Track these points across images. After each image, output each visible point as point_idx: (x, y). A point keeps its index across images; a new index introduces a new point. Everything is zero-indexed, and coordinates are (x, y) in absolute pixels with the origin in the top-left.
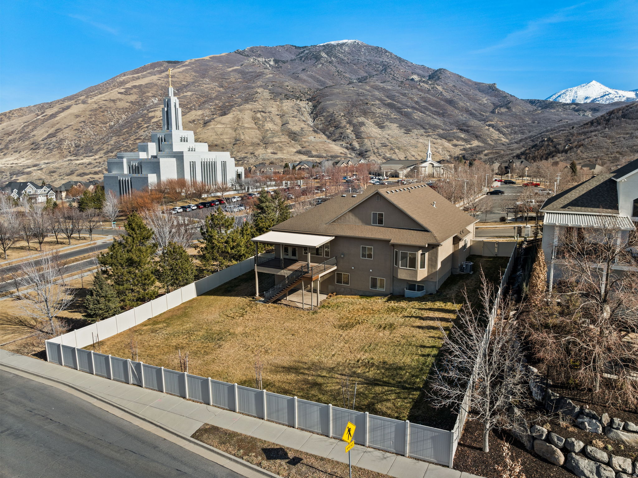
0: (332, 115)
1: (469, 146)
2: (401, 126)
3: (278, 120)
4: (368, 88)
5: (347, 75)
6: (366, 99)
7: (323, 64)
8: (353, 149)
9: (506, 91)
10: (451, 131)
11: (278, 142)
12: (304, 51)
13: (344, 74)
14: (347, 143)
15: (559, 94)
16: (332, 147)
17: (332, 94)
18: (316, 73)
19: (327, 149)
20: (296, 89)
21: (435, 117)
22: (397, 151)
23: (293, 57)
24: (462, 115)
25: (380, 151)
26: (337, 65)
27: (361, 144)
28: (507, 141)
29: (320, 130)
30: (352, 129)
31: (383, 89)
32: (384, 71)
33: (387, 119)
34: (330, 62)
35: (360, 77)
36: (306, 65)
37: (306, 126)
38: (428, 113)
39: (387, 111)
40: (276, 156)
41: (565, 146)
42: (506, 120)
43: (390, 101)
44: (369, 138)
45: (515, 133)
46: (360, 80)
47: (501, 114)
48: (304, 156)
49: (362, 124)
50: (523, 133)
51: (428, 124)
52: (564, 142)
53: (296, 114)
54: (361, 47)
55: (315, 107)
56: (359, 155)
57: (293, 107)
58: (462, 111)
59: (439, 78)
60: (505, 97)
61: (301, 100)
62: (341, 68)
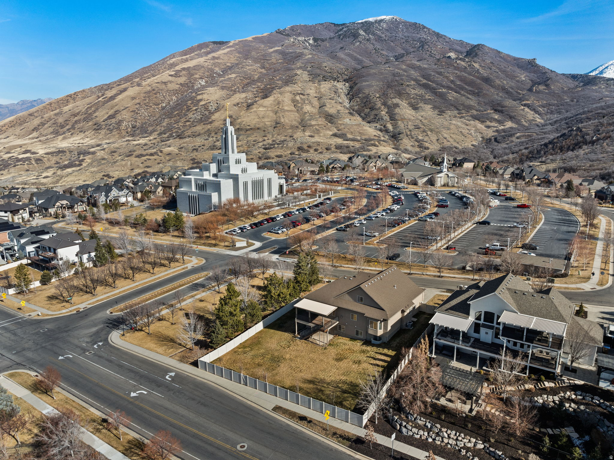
0: (367, 97)
1: (502, 127)
2: (435, 108)
3: (316, 103)
4: (404, 67)
5: (384, 52)
6: (402, 80)
7: (361, 42)
8: (387, 131)
9: (547, 67)
10: (485, 112)
11: (316, 125)
12: (343, 28)
13: (382, 52)
14: (381, 125)
16: (366, 130)
17: (369, 75)
18: (353, 51)
19: (361, 131)
20: (333, 69)
21: (470, 96)
22: (429, 133)
23: (332, 35)
24: (498, 94)
25: (413, 133)
26: (374, 42)
27: (395, 126)
28: (542, 121)
29: (356, 111)
30: (386, 110)
31: (419, 68)
32: (421, 48)
33: (422, 100)
34: (368, 40)
35: (397, 54)
36: (344, 43)
37: (342, 108)
38: (462, 92)
39: (422, 91)
40: (313, 140)
41: (593, 137)
42: (543, 99)
43: (425, 81)
44: (403, 120)
45: (552, 113)
46: (397, 58)
47: (538, 92)
48: (340, 140)
49: (397, 105)
50: (559, 113)
51: (462, 104)
52: (592, 132)
53: (333, 95)
54: (399, 23)
55: (351, 88)
56: (392, 137)
57: (330, 89)
58: (498, 89)
59: (476, 55)
60: (545, 73)
61: (338, 81)
62: (378, 46)
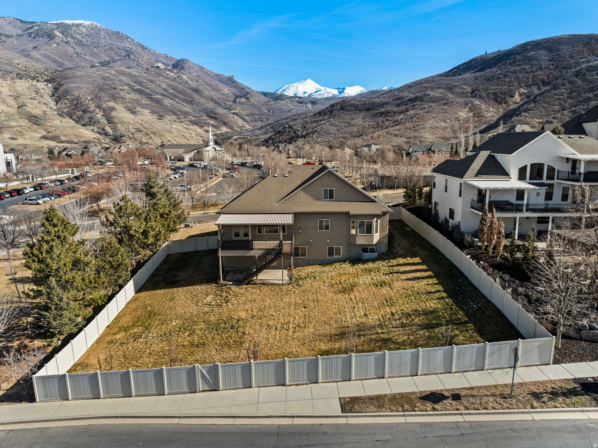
0: (77, 99)
1: (219, 132)
2: (153, 112)
3: (12, 102)
4: (114, 73)
5: (87, 58)
6: (114, 83)
7: (58, 44)
8: (106, 134)
9: (244, 84)
10: (201, 118)
11: (17, 126)
12: (33, 27)
13: (84, 57)
14: (99, 128)
15: (284, 88)
16: (83, 132)
17: (75, 77)
18: (51, 52)
19: (77, 134)
20: (29, 68)
21: (184, 104)
22: (152, 136)
23: (20, 32)
24: (208, 103)
25: (136, 136)
26: (75, 46)
27: (115, 129)
28: (250, 127)
29: (66, 114)
30: (102, 113)
31: (129, 75)
32: (127, 57)
33: (138, 104)
34: (66, 42)
35: (103, 61)
36: (37, 43)
37: (49, 110)
38: (177, 100)
39: (137, 96)
40: (16, 142)
41: (303, 133)
42: (247, 109)
43: (138, 87)
44: (122, 123)
45: (256, 120)
46: (103, 64)
47: (242, 103)
48: (52, 142)
49: (113, 109)
50: (262, 121)
51: (179, 110)
52: (301, 129)
53: (34, 95)
54: (100, 30)
55: (56, 89)
56: (114, 140)
57: (29, 88)
58: (207, 99)
59: (183, 68)
60: (243, 88)
61: (38, 81)
62: (79, 50)
